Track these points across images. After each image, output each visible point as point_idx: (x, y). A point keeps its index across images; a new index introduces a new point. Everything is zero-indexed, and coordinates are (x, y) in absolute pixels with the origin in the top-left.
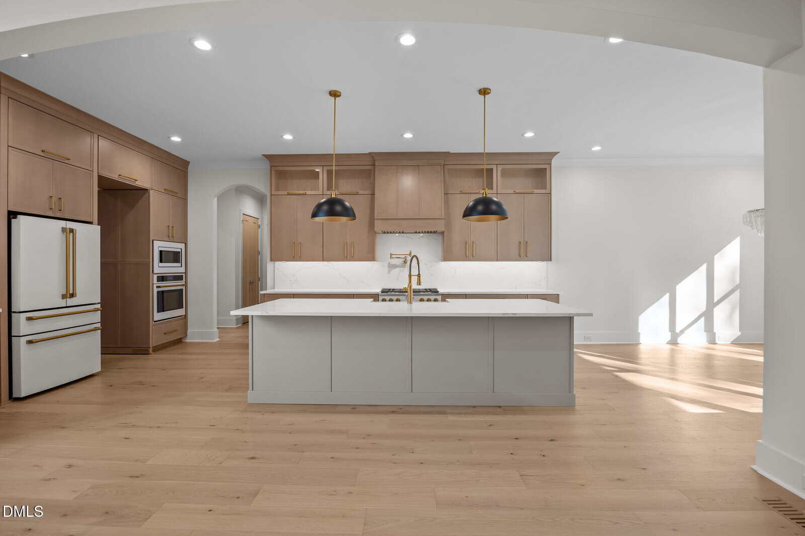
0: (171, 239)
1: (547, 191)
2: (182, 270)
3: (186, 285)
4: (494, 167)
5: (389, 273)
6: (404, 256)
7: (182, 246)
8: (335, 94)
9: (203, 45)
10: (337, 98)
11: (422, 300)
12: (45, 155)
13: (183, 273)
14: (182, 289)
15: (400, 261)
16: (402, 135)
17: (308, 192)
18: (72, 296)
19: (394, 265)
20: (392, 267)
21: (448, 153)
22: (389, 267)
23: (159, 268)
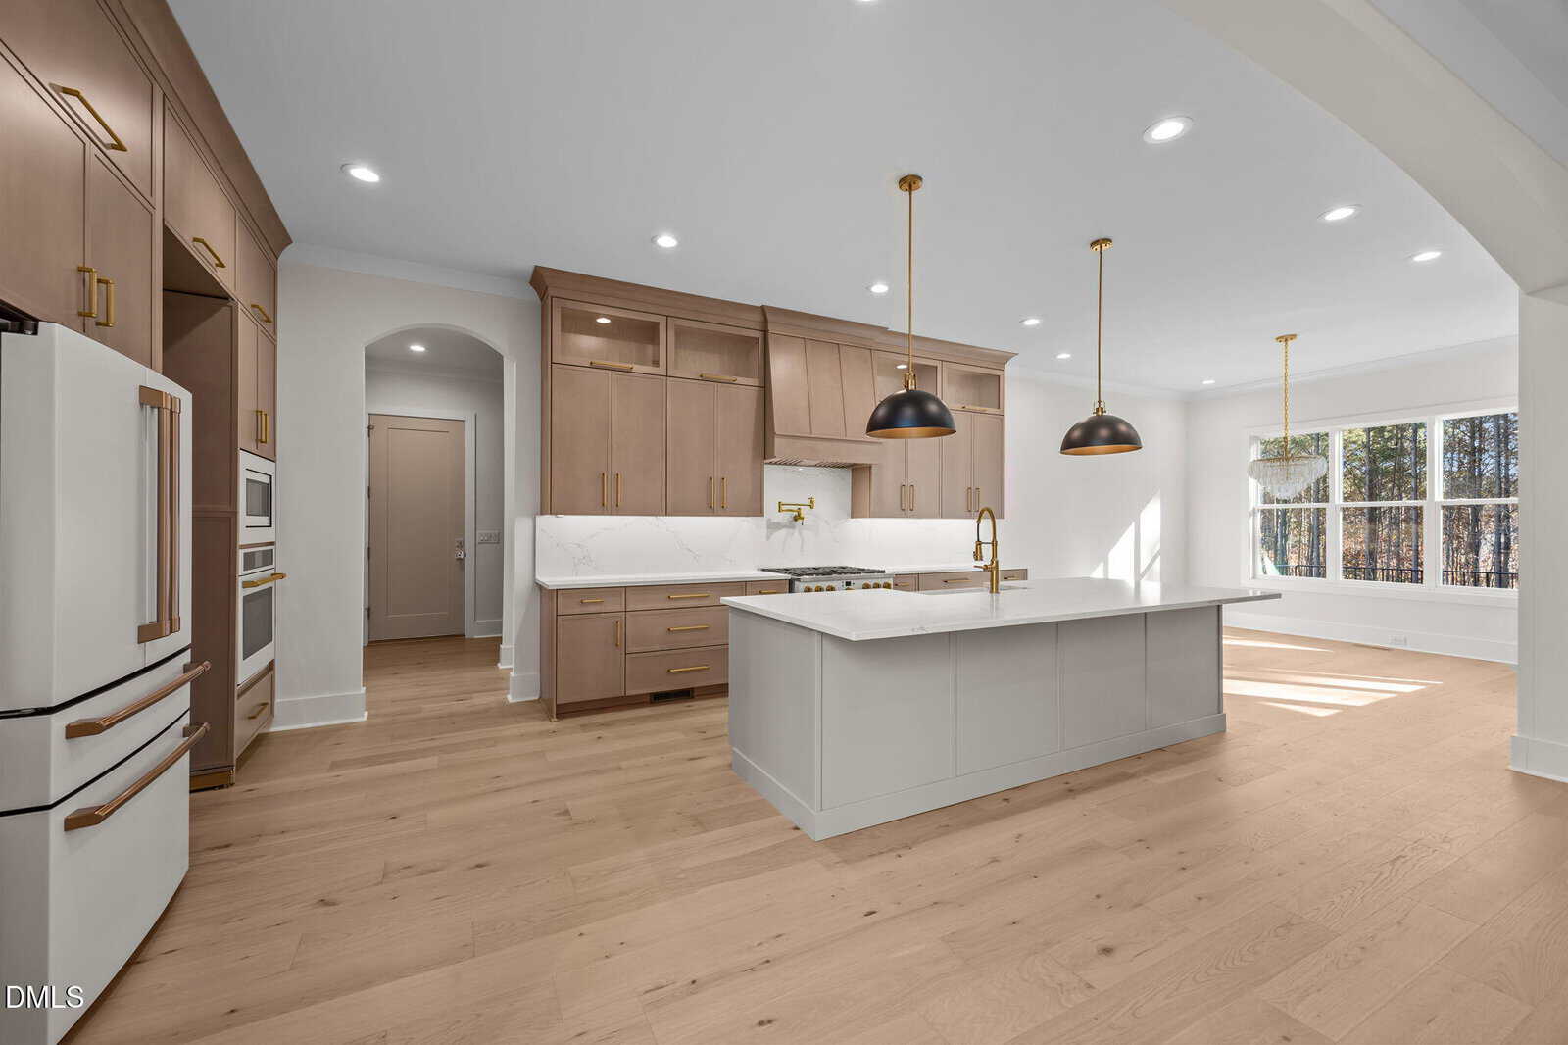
0: (260, 448)
1: (1000, 411)
2: (273, 533)
4: (939, 365)
5: (768, 537)
7: (273, 469)
11: (866, 587)
13: (274, 544)
14: (271, 590)
15: (789, 515)
19: (779, 524)
20: (775, 528)
22: (769, 527)
23: (246, 530)
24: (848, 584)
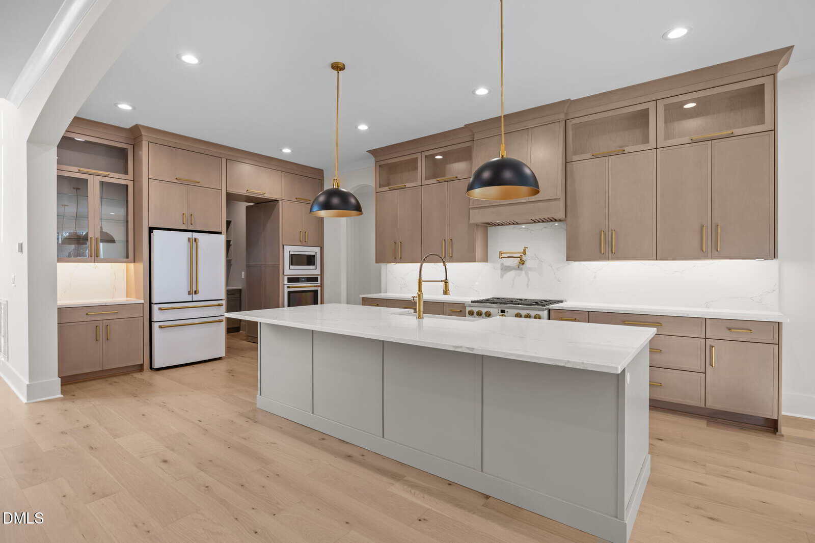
0: (304, 243)
1: (768, 125)
2: (318, 272)
3: (322, 286)
4: (651, 106)
5: (502, 276)
6: (519, 255)
7: (317, 250)
8: (338, 67)
9: (190, 59)
10: (340, 72)
11: (518, 316)
12: (180, 182)
13: (319, 275)
14: (317, 290)
15: (517, 261)
16: (473, 92)
17: (408, 185)
18: (196, 292)
19: (509, 267)
20: (506, 270)
21: (568, 101)
22: (502, 269)
23: (290, 270)
24: (503, 311)
